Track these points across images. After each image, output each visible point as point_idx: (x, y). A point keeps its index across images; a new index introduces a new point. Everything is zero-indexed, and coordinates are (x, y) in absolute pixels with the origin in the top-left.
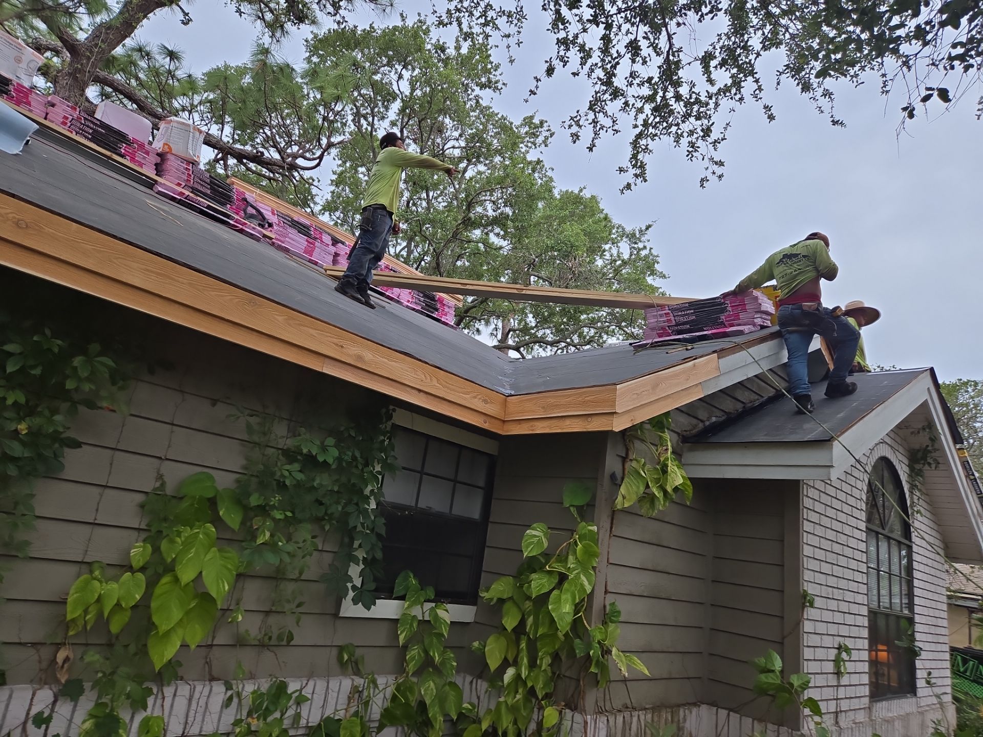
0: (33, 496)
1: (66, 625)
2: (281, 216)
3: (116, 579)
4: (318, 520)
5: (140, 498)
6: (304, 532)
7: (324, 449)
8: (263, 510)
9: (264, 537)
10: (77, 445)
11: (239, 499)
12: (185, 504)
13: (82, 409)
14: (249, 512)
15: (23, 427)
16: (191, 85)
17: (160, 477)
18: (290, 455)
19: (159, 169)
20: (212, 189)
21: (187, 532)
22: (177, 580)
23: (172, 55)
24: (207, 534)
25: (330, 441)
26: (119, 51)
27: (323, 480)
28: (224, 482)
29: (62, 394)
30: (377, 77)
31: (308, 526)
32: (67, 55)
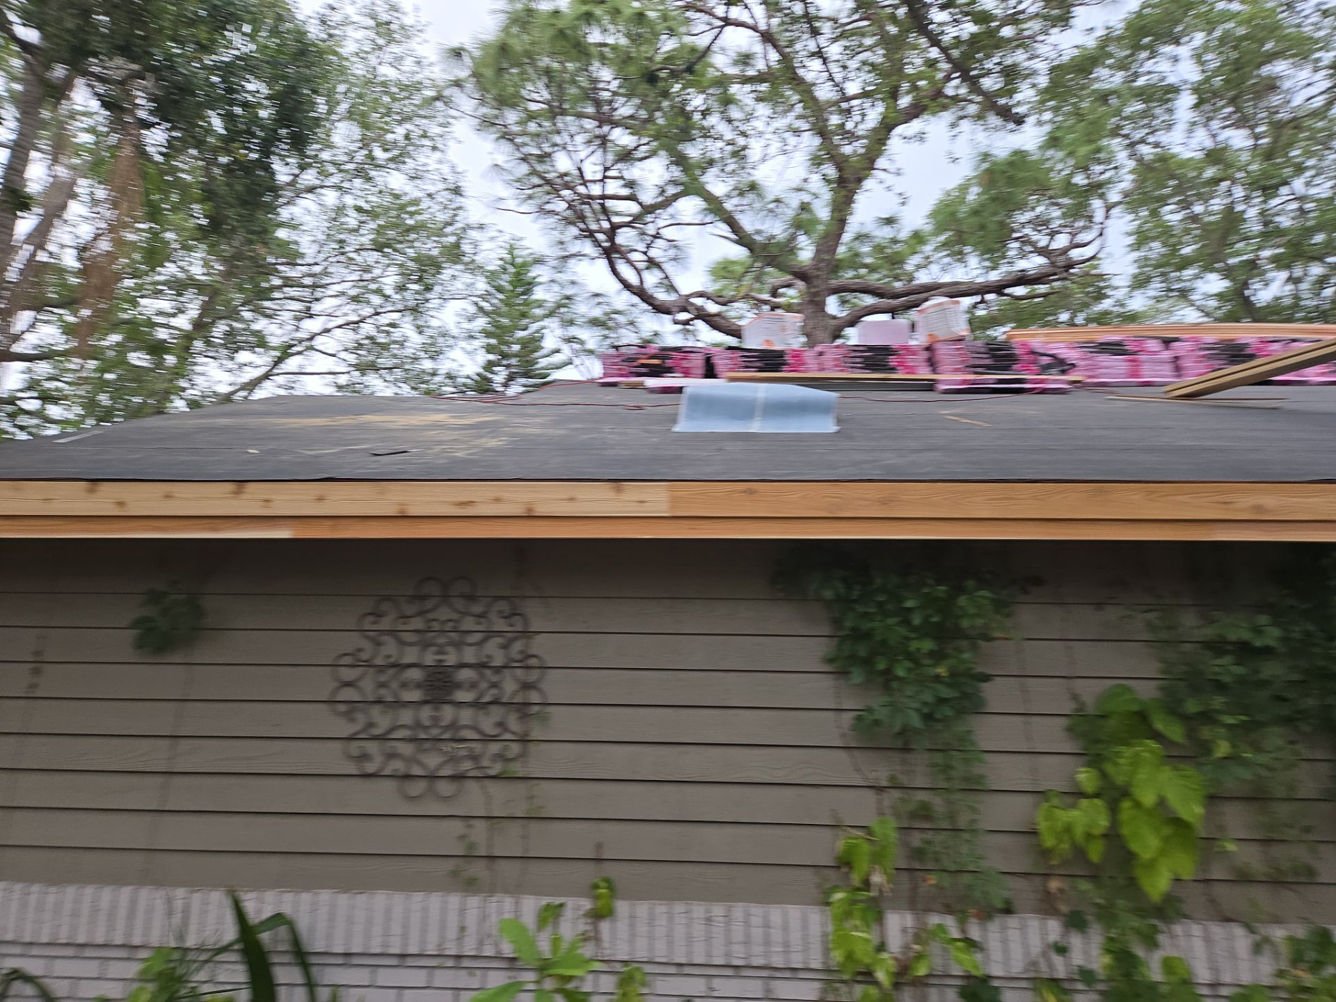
0: (969, 732)
1: (1045, 853)
2: (1082, 346)
3: (1073, 806)
4: (1288, 721)
5: (1063, 722)
6: (1275, 738)
7: (1258, 630)
8: (1207, 717)
9: (1223, 749)
10: (987, 678)
11: (1173, 709)
12: (1112, 723)
13: (982, 643)
14: (1191, 722)
15: (941, 671)
16: (918, 238)
17: (1075, 697)
18: (1217, 647)
19: (932, 363)
20: (994, 356)
21: (1127, 752)
22: (1138, 805)
23: (889, 221)
24: (1151, 752)
25: (1263, 619)
26: (841, 250)
27: (1271, 670)
28: (1147, 691)
29: (959, 634)
30: (1141, 82)
31: (1277, 730)
32: (801, 284)
